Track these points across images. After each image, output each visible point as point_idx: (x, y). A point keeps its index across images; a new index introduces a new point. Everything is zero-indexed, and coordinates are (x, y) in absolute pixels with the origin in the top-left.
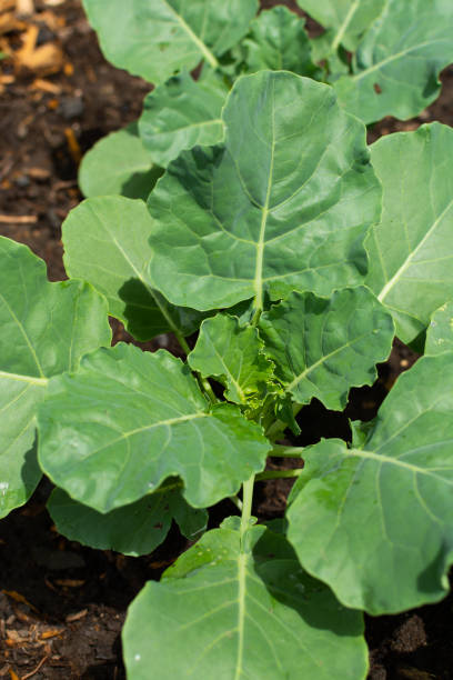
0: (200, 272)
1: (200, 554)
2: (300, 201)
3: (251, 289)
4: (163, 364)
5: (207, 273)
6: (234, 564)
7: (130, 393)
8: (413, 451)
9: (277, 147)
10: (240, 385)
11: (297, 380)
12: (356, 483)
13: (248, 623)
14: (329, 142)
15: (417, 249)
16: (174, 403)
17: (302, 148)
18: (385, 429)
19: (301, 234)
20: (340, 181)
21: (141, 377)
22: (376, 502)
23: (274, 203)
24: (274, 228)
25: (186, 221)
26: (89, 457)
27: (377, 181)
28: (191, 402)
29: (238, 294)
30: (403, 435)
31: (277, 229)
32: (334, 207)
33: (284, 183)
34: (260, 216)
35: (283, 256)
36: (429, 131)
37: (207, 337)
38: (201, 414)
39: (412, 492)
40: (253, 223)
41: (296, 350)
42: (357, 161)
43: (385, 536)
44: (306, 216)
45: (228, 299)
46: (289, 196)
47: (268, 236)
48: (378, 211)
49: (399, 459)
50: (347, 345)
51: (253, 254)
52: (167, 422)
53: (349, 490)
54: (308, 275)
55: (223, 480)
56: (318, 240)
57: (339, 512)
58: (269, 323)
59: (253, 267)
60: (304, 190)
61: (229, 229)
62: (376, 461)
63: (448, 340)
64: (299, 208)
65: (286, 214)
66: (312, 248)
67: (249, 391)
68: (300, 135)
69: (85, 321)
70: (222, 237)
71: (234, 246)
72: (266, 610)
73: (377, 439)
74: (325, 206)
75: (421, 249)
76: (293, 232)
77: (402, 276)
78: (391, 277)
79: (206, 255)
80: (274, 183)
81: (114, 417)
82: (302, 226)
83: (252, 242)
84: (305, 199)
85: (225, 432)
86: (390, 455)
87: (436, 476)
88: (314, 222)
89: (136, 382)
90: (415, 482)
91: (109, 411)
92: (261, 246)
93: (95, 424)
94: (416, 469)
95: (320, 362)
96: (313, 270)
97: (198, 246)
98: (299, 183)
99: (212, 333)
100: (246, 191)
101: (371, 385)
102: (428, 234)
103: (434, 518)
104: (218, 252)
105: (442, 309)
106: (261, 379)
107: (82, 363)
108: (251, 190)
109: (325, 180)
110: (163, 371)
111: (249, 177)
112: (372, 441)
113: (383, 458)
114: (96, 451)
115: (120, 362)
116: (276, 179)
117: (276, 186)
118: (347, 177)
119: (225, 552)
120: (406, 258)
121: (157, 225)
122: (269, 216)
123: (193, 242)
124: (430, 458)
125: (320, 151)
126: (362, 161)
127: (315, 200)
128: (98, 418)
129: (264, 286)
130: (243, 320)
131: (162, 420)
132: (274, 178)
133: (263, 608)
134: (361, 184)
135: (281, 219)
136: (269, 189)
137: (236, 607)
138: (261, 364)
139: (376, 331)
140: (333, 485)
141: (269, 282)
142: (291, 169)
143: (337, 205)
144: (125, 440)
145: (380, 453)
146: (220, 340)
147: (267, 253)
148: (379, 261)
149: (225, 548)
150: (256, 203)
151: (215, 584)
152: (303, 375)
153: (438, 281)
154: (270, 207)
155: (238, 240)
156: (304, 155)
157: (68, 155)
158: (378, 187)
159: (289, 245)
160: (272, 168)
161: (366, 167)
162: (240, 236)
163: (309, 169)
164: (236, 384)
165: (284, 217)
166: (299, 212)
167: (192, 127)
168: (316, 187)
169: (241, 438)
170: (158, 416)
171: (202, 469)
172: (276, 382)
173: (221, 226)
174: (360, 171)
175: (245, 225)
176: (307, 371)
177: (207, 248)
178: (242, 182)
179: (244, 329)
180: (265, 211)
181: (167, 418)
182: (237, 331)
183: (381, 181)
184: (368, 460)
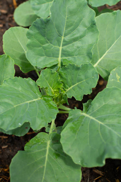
0: (42, 55)
1: (37, 139)
2: (73, 35)
3: (57, 61)
4: (29, 82)
5: (44, 56)
6: (46, 144)
7: (18, 92)
8: (100, 116)
9: (67, 18)
10: (53, 89)
11: (69, 89)
12: (82, 125)
13: (48, 163)
14: (84, 17)
15: (109, 50)
16: (31, 95)
17: (75, 19)
18: (93, 108)
19: (73, 45)
20: (86, 30)
21: (22, 87)
22: (87, 132)
23: (65, 35)
24: (65, 43)
25: (38, 40)
26: (3, 113)
27: (97, 30)
28: (37, 94)
29: (53, 62)
30: (98, 111)
31: (66, 43)
32: (84, 38)
33: (69, 29)
34: (61, 39)
35: (68, 52)
36: (116, 13)
37: (43, 75)
38: (39, 99)
39: (98, 131)
40: (59, 41)
41: (69, 80)
42: (92, 24)
43: (89, 144)
44: (75, 40)
45: (50, 64)
46: (70, 33)
47: (63, 46)
48: (97, 39)
49: (96, 119)
50: (84, 80)
51: (58, 50)
52: (28, 102)
53: (80, 127)
54: (75, 58)
55: (43, 122)
56: (78, 47)
57: (76, 134)
58: (62, 71)
59: (58, 54)
60: (75, 32)
61: (51, 43)
62: (89, 118)
63: (115, 80)
64: (73, 37)
65: (69, 39)
66: (76, 50)
67: (55, 90)
68: (74, 15)
69: (7, 67)
70: (49, 45)
71: (52, 48)
72: (54, 159)
73: (90, 111)
74: (81, 37)
75: (110, 49)
76: (71, 45)
77: (104, 57)
78: (101, 57)
79: (44, 51)
80: (66, 29)
81: (12, 101)
82: (74, 43)
83: (58, 47)
84: (75, 35)
85: (45, 106)
86: (93, 117)
87: (106, 126)
88: (77, 42)
89: (20, 89)
90: (99, 128)
91: (10, 99)
92: (61, 48)
93: (6, 103)
94: (100, 123)
95: (76, 84)
96: (76, 57)
97: (42, 48)
98: (74, 29)
99: (44, 74)
100: (57, 32)
101: (90, 94)
102: (113, 45)
103: (103, 141)
104: (47, 50)
105: (114, 70)
106: (59, 87)
107: (4, 82)
108: (58, 32)
109: (82, 29)
110: (29, 84)
111: (58, 27)
112: (89, 111)
113: (91, 118)
114: (6, 111)
115: (15, 82)
116: (67, 28)
117: (67, 30)
118: (88, 29)
119: (44, 140)
120: (106, 51)
121: (29, 41)
122: (64, 39)
123: (40, 46)
124: (105, 119)
125: (81, 20)
126: (93, 24)
127: (78, 35)
128: (7, 101)
129: (61, 60)
130: (54, 70)
131: (27, 101)
132: (66, 28)
133: (53, 158)
134: (93, 31)
135: (67, 40)
136: (64, 31)
137: (45, 158)
138: (59, 83)
139: (93, 78)
140: (75, 125)
141: (63, 59)
142: (71, 25)
143: (85, 37)
144: (14, 108)
145: (90, 115)
146: (47, 76)
147: (63, 50)
148: (97, 52)
149: (44, 138)
150: (60, 35)
151: (39, 151)
152: (71, 87)
153: (115, 59)
154: (64, 37)
155: (54, 46)
156: (76, 21)
157: (13, 6)
158: (98, 32)
159: (69, 48)
160: (65, 25)
161: (94, 26)
162: (54, 45)
163: (77, 25)
164: (51, 88)
165: (69, 40)
166: (73, 39)
167: (47, 3)
168: (79, 31)
169: (50, 108)
170: (26, 100)
171: (37, 118)
172: (63, 89)
173: (49, 42)
174: (93, 27)
175: (56, 42)
176: (72, 86)
177: (44, 48)
178: (56, 29)
179: (54, 73)
180: (63, 38)
181: (28, 101)
182: (52, 73)
183: (99, 30)
184: (87, 117)
